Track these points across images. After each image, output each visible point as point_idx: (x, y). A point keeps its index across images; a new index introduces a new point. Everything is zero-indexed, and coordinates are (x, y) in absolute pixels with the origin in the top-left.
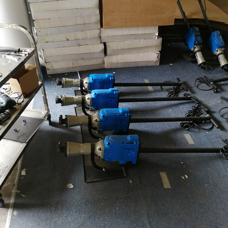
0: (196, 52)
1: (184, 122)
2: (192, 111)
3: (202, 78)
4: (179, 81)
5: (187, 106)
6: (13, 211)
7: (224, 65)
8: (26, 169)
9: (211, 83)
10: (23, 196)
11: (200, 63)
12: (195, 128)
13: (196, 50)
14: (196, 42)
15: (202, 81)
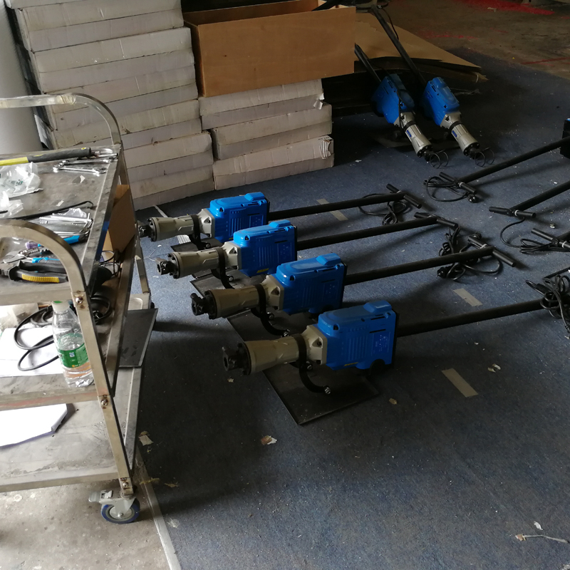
0: (406, 127)
1: (444, 266)
2: (450, 243)
3: (436, 178)
4: (394, 190)
5: (432, 236)
6: (166, 521)
7: (470, 146)
8: (148, 431)
9: (460, 184)
10: (172, 486)
11: (421, 148)
12: (469, 276)
13: (405, 122)
14: (402, 105)
15: (439, 183)
